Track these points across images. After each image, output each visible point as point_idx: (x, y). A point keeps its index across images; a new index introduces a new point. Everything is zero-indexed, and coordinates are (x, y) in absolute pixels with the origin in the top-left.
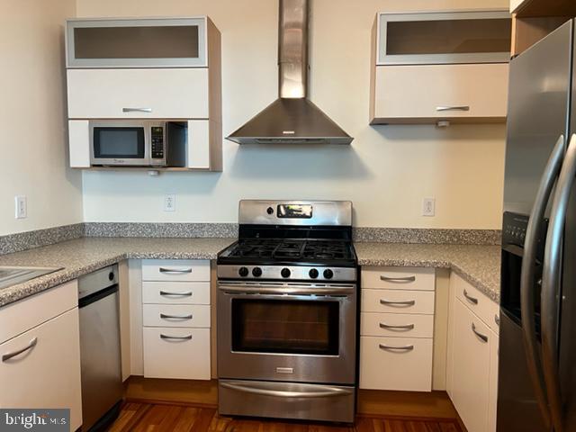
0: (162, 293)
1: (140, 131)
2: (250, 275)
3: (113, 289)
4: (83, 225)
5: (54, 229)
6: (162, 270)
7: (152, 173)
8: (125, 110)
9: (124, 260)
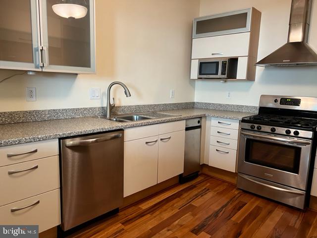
0: (218, 132)
1: (217, 63)
2: (256, 129)
3: (200, 127)
4: (194, 103)
5: (183, 103)
6: (219, 122)
7: (222, 81)
8: (213, 54)
9: (205, 116)
